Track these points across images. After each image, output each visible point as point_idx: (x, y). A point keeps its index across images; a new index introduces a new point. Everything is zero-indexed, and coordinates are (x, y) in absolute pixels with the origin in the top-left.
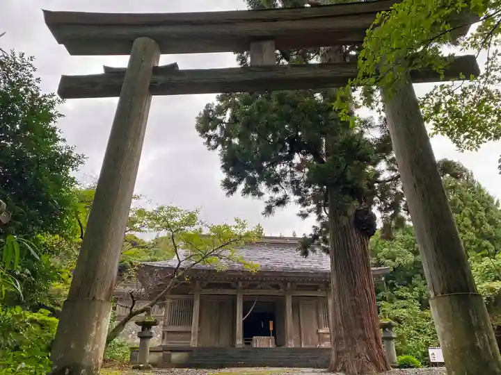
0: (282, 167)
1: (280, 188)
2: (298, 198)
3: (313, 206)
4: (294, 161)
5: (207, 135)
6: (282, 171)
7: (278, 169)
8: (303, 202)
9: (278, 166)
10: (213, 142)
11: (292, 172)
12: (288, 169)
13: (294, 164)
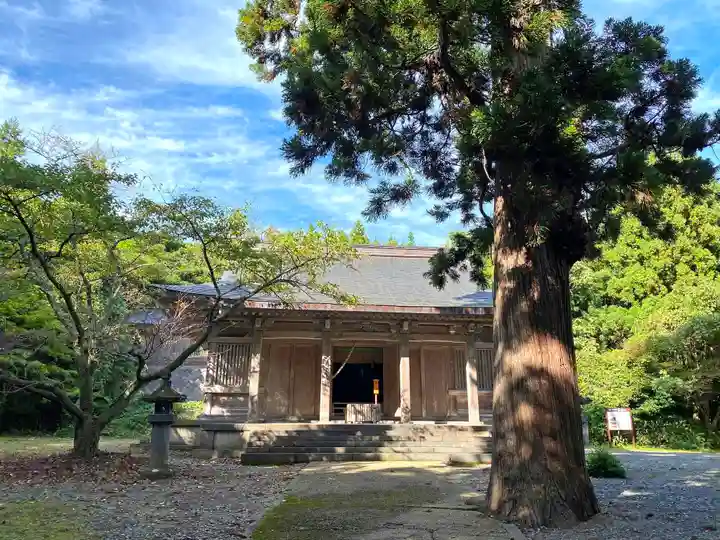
0: (407, 123)
1: (399, 165)
2: (431, 182)
3: (457, 197)
4: (429, 113)
5: (258, 52)
6: (406, 130)
7: (399, 125)
8: (440, 190)
9: (399, 121)
10: (270, 66)
11: (424, 134)
12: (418, 127)
13: (429, 118)
